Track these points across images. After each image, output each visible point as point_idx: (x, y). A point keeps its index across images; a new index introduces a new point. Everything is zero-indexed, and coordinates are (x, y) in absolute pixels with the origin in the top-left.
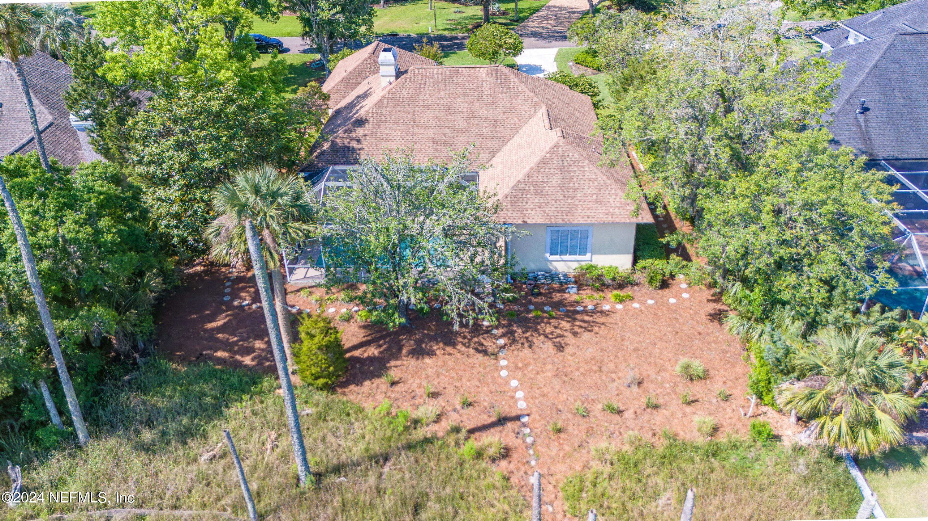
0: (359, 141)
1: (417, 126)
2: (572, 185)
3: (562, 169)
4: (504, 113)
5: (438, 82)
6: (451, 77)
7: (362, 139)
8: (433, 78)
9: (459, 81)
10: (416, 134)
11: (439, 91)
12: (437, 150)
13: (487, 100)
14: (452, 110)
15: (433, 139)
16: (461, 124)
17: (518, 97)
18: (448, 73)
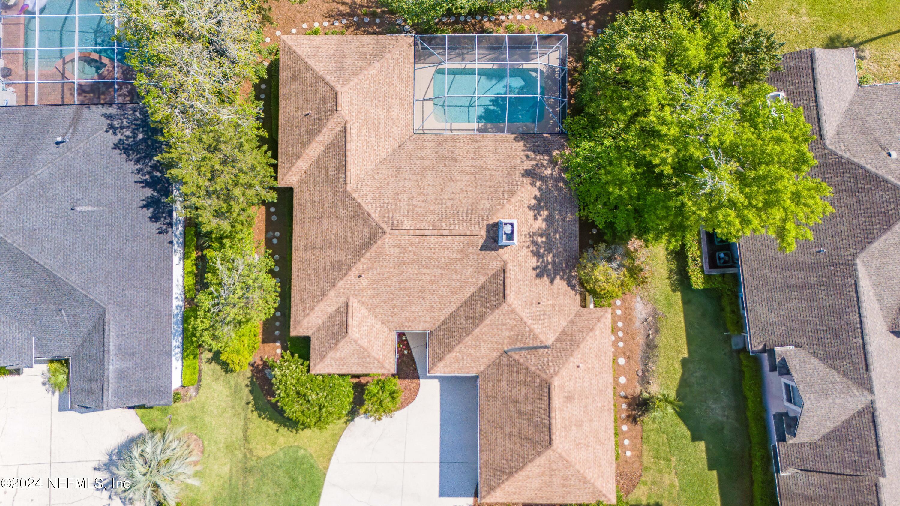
0: (528, 157)
1: (472, 174)
2: (336, 59)
3: (342, 69)
4: (388, 183)
5: (453, 215)
6: (440, 220)
7: (525, 159)
8: (459, 220)
9: (432, 216)
10: (472, 166)
11: (452, 207)
12: (452, 153)
13: (404, 197)
14: (439, 188)
15: (457, 162)
16: (430, 174)
17: (373, 199)
18: (444, 224)
